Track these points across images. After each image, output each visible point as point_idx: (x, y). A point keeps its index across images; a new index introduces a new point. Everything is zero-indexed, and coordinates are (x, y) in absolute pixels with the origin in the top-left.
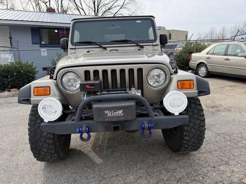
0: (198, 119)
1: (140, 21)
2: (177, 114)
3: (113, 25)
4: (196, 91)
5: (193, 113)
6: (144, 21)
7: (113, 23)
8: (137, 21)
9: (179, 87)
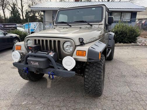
0: (94, 76)
1: (94, 9)
2: (69, 70)
3: (78, 12)
4: (86, 58)
5: (92, 72)
6: (97, 8)
7: (78, 10)
8: (93, 9)
9: (77, 55)
